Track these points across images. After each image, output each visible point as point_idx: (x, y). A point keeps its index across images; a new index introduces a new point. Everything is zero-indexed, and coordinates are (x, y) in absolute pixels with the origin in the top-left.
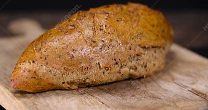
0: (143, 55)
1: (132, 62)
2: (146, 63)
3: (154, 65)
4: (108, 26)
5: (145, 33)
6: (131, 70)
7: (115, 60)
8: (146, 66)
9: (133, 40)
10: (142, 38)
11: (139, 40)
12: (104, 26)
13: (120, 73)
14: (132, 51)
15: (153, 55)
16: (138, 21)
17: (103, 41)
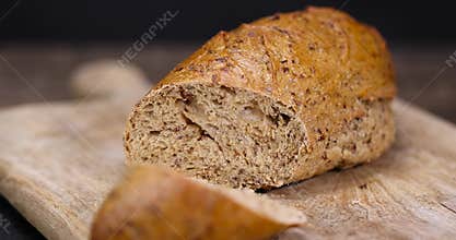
0: (365, 119)
1: (345, 133)
2: (371, 134)
3: (384, 136)
4: (297, 60)
5: (364, 72)
6: (346, 152)
7: (320, 131)
8: (369, 141)
9: (347, 89)
10: (362, 82)
11: (357, 86)
12: (290, 61)
13: (325, 158)
14: (348, 110)
15: (380, 117)
16: (349, 48)
17: (293, 94)
